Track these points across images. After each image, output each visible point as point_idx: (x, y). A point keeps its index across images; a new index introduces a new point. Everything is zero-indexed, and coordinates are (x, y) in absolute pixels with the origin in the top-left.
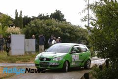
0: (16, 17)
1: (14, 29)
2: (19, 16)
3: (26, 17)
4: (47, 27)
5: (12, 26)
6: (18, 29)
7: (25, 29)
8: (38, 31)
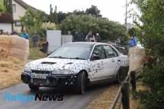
0: (51, 12)
1: (49, 25)
2: (53, 12)
3: (60, 13)
4: (84, 23)
5: (47, 22)
6: (53, 25)
7: (61, 25)
8: (75, 28)
